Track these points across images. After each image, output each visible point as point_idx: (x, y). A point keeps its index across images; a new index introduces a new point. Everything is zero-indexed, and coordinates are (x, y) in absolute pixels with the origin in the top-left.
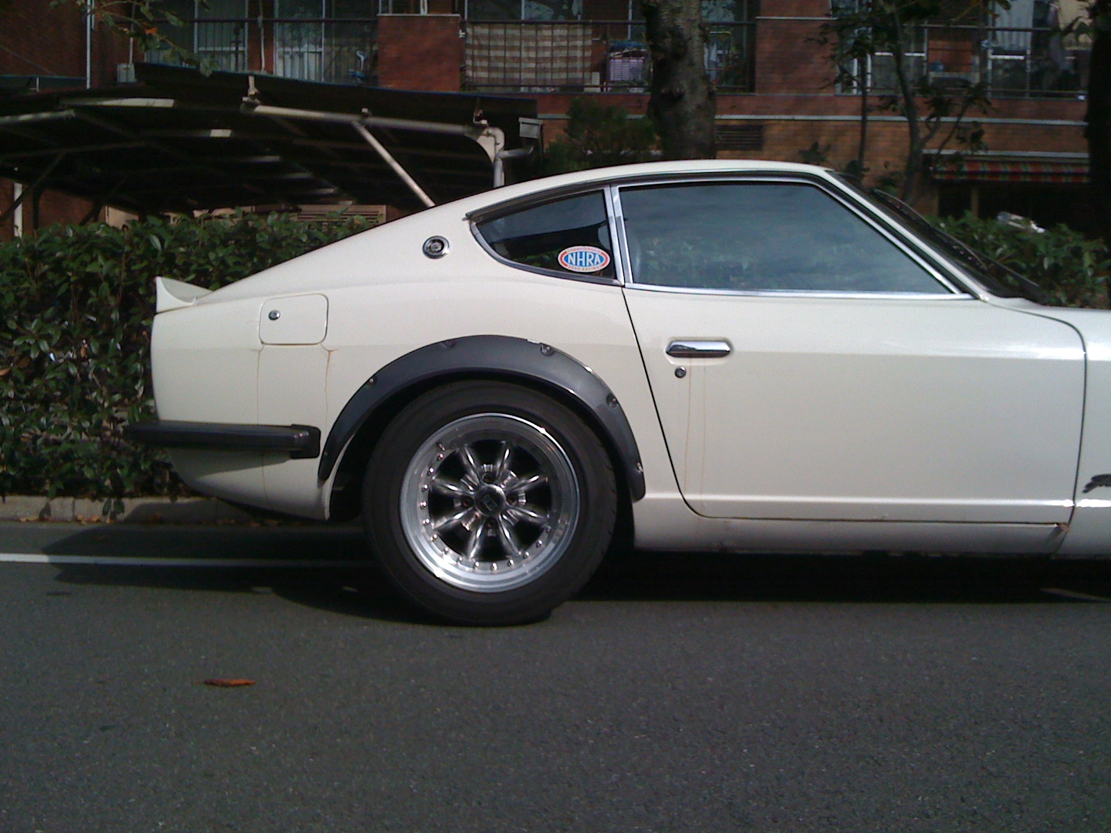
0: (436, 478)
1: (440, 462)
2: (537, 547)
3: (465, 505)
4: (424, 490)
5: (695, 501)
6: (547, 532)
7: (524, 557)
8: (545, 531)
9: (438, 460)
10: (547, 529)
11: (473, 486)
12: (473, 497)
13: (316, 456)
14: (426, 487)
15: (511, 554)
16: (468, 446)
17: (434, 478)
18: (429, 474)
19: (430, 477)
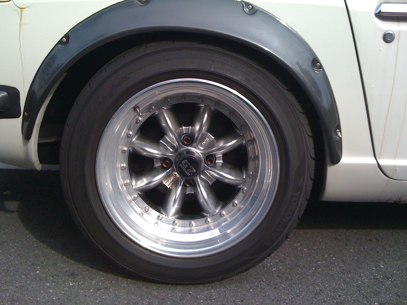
0: (136, 140)
1: (139, 125)
2: (233, 206)
3: (164, 166)
4: (123, 151)
5: (388, 167)
6: (243, 192)
7: (221, 215)
8: (241, 191)
9: (137, 123)
10: (243, 189)
11: (173, 147)
12: (172, 159)
13: (18, 117)
14: (126, 149)
15: (208, 212)
16: (167, 109)
17: (134, 140)
18: (128, 136)
19: (130, 139)
